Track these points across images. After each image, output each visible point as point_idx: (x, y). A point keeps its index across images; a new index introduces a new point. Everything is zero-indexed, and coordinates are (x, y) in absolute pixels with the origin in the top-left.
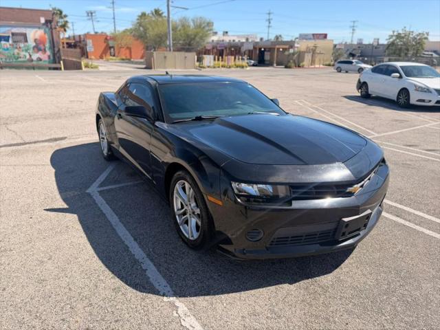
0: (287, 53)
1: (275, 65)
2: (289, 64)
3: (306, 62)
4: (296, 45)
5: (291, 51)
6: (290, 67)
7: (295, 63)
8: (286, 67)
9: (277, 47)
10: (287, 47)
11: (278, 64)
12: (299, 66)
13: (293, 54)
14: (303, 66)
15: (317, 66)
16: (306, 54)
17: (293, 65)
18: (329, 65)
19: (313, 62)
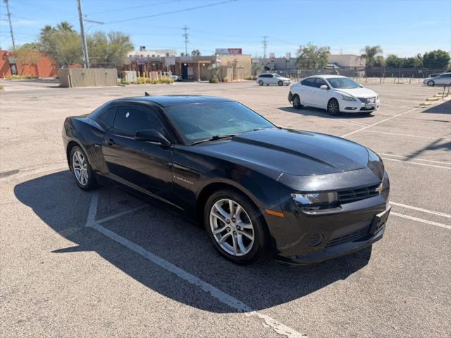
0: (210, 68)
1: (199, 80)
2: (213, 80)
3: (228, 77)
4: (217, 60)
5: (214, 66)
6: (214, 82)
7: (219, 78)
8: (211, 82)
9: (200, 62)
10: (209, 62)
11: (203, 79)
12: (223, 81)
13: (216, 69)
14: (226, 81)
15: (239, 80)
16: (228, 69)
17: (217, 80)
18: (250, 79)
19: (235, 76)
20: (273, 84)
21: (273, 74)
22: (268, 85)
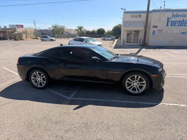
0: (14, 34)
1: (9, 39)
3: (24, 37)
4: (17, 30)
5: (16, 33)
6: (17, 40)
7: (19, 38)
8: (15, 40)
9: (8, 31)
10: (13, 31)
12: (21, 40)
14: (23, 39)
15: (29, 39)
16: (23, 34)
17: (19, 39)
18: (34, 38)
19: (26, 37)
20: (48, 41)
21: (48, 36)
22: (46, 41)
